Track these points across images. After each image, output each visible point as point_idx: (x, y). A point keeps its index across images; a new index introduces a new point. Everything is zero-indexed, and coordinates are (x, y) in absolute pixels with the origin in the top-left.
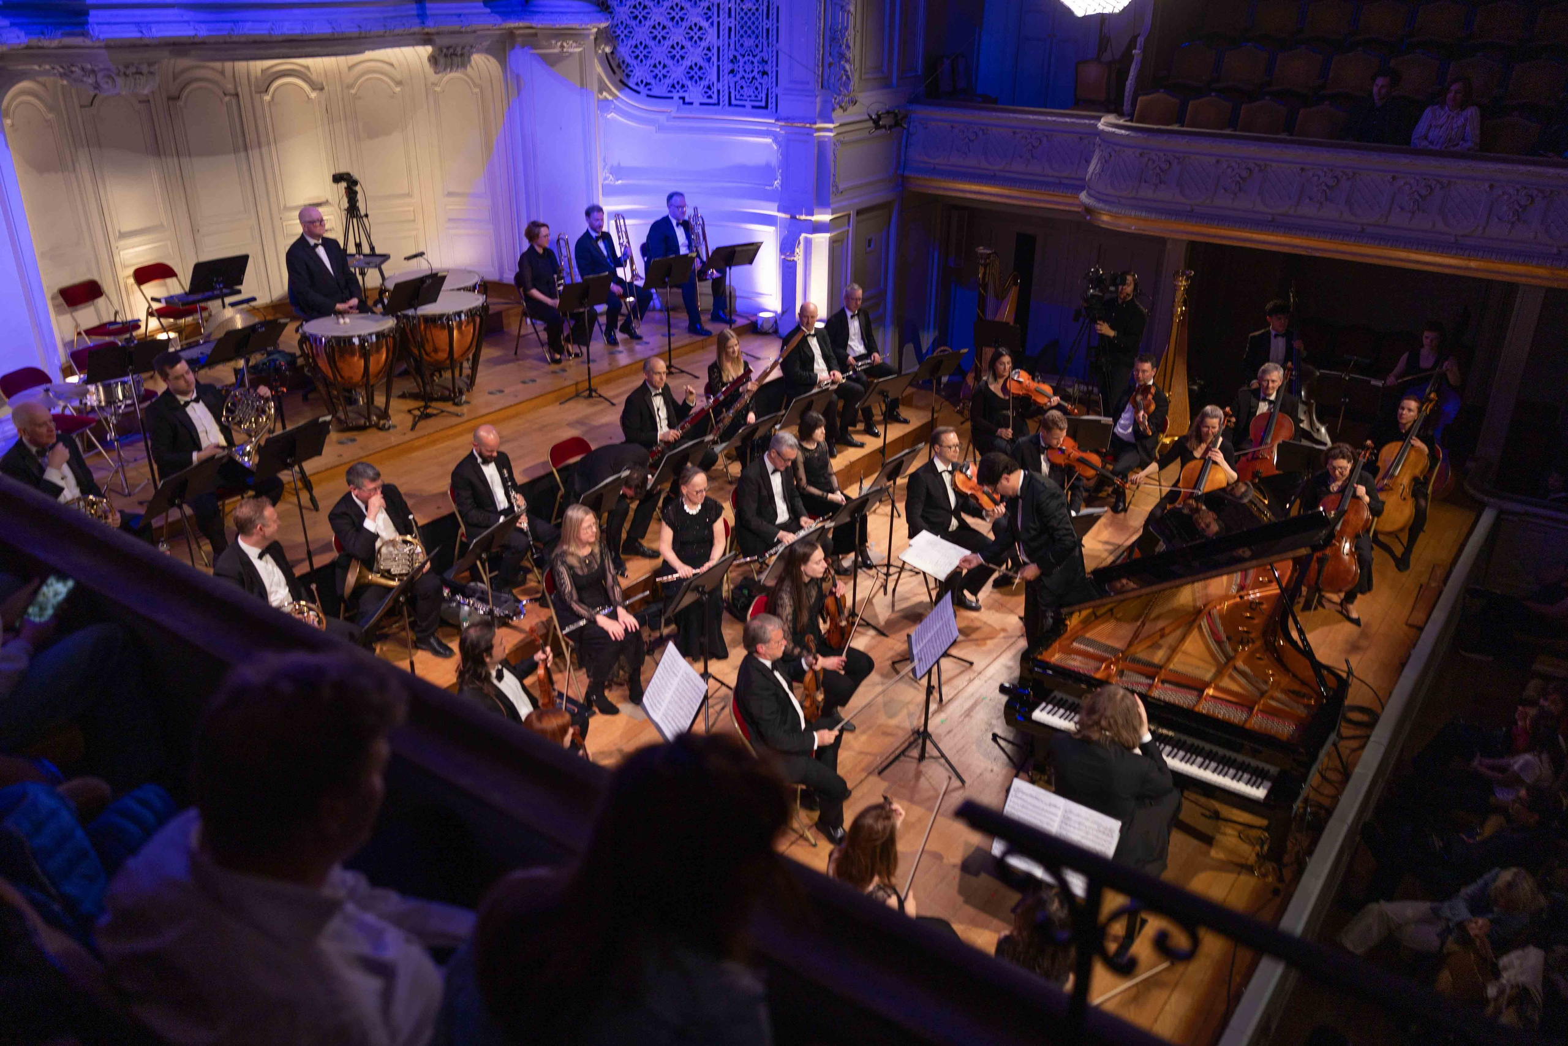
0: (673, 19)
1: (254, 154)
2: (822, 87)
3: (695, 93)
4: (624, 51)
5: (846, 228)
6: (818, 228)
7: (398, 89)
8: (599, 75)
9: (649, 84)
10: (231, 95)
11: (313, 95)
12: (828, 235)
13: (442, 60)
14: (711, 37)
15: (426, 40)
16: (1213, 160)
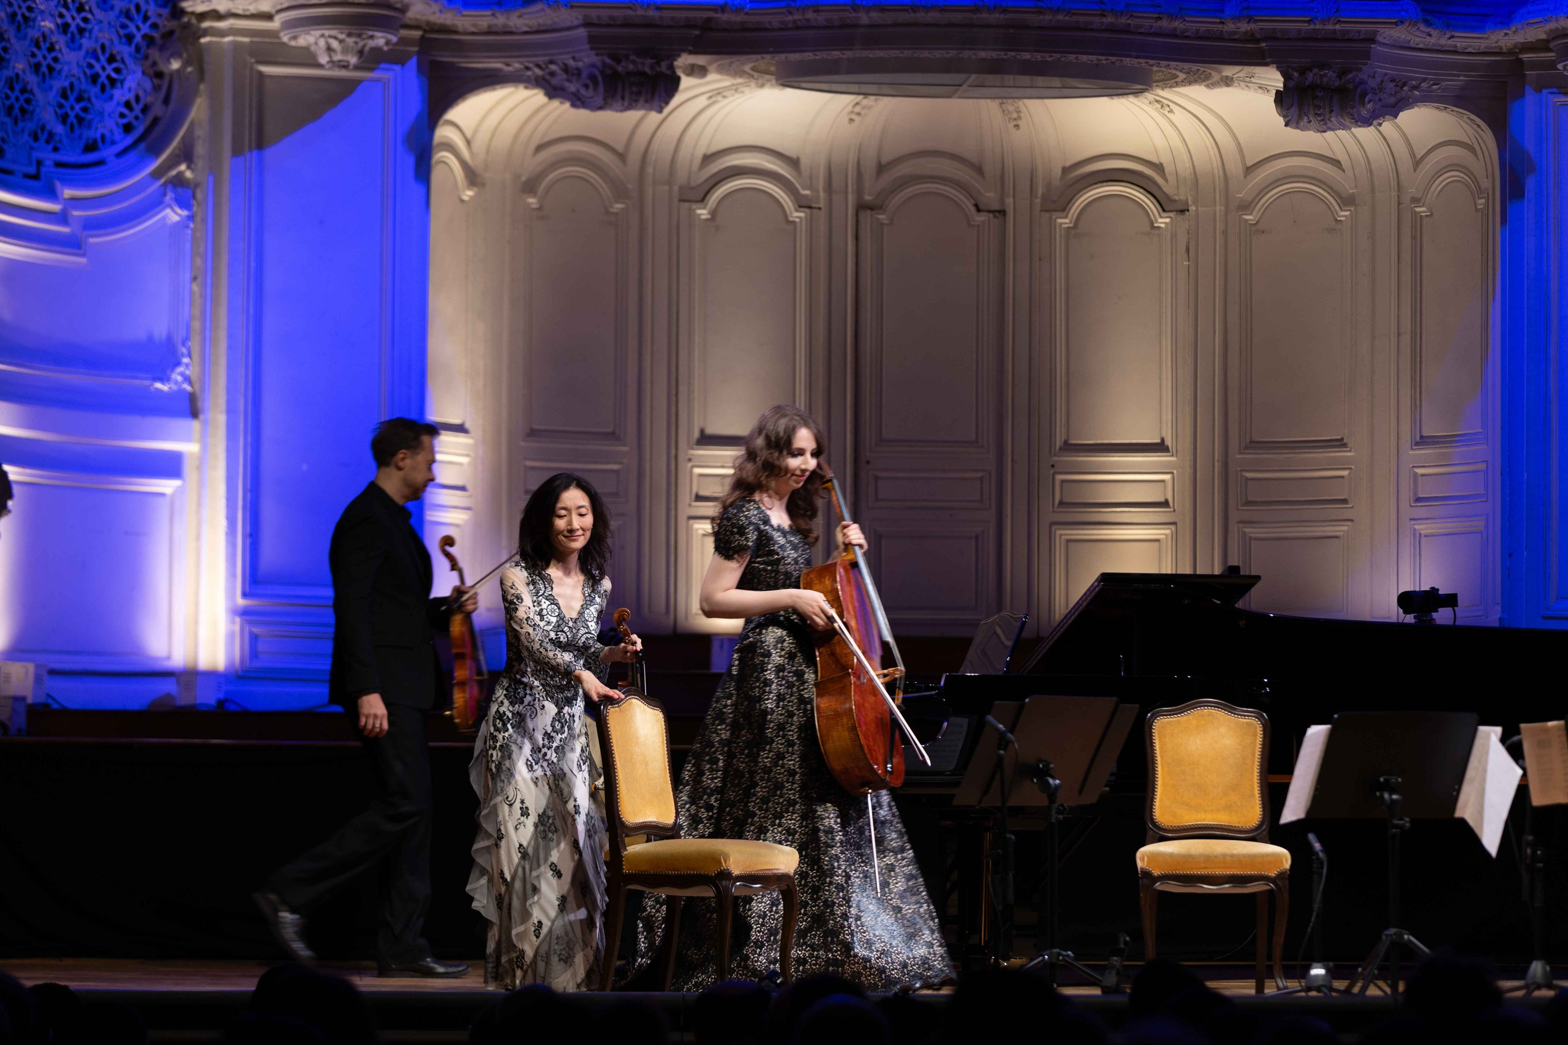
7: (1344, 214)
10: (989, 211)
11: (1163, 222)
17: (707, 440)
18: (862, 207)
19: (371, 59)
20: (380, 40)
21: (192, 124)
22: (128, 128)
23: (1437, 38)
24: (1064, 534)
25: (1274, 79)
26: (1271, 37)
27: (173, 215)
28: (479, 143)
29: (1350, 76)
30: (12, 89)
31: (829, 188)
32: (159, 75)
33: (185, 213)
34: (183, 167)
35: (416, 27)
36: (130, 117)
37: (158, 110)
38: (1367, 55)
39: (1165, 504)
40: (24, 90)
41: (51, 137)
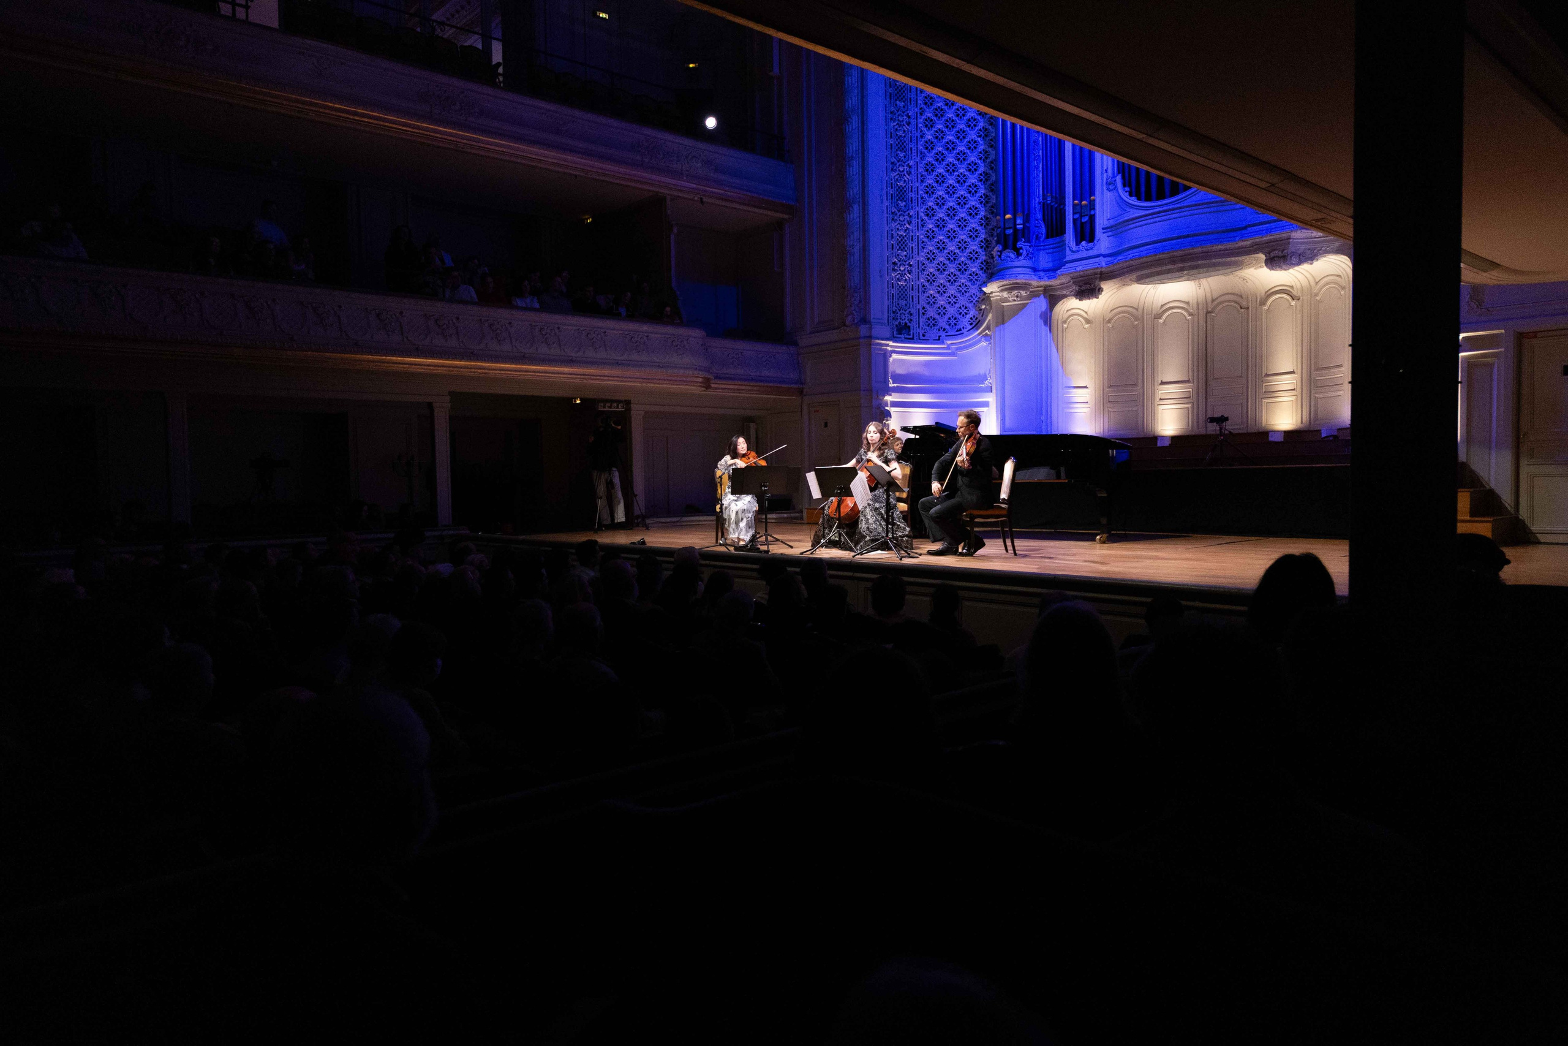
10: (1244, 309)
11: (1293, 303)
13: (1269, 262)
15: (1255, 251)
17: (1163, 383)
18: (1208, 312)
20: (1023, 293)
21: (989, 320)
22: (971, 324)
24: (1265, 401)
26: (1257, 244)
27: (984, 344)
29: (1286, 251)
30: (929, 319)
31: (1198, 308)
32: (981, 310)
33: (988, 343)
34: (987, 331)
35: (1040, 287)
36: (972, 321)
37: (980, 318)
38: (1289, 243)
39: (1294, 389)
40: (934, 319)
41: (944, 330)
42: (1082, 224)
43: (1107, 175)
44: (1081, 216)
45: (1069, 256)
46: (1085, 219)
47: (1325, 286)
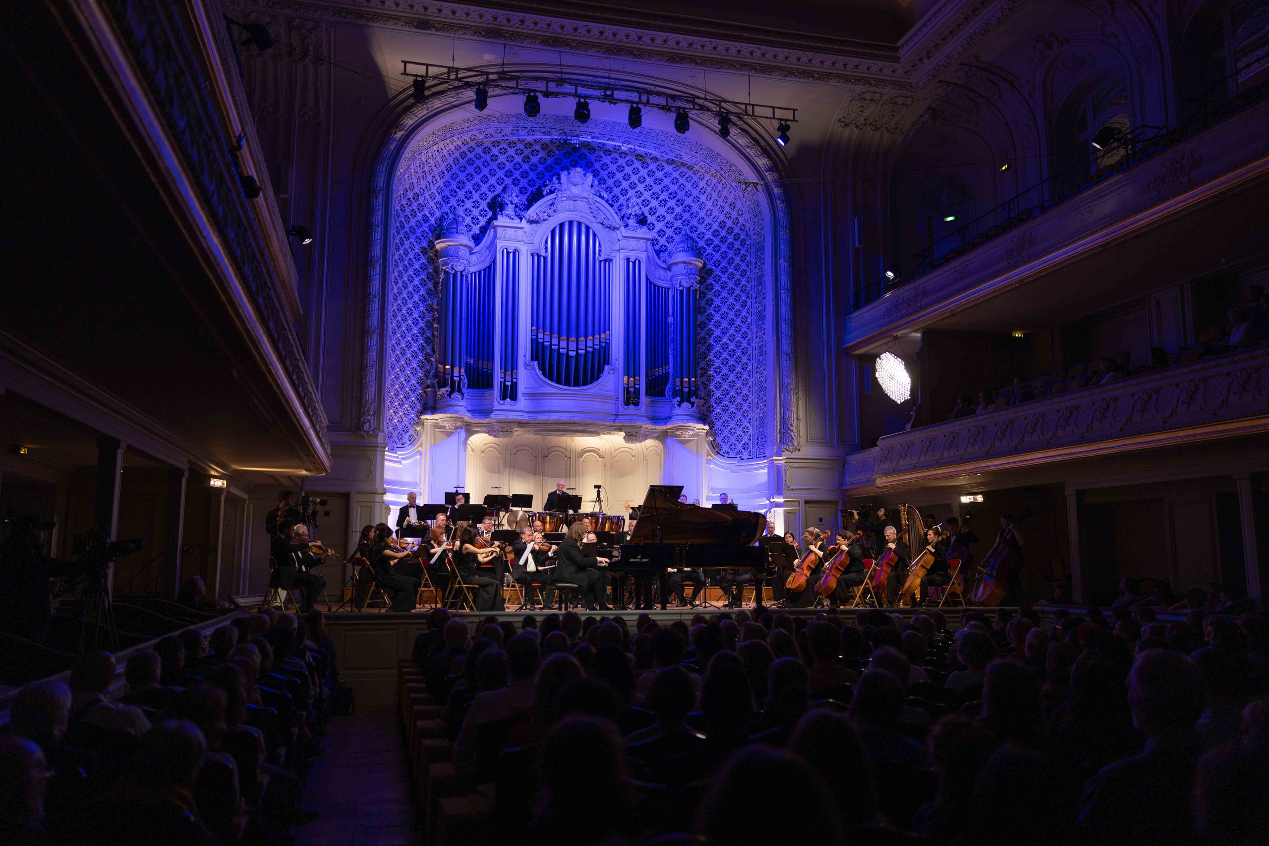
0: (737, 425)
1: (572, 479)
2: (780, 442)
3: (745, 455)
4: (719, 439)
5: (798, 508)
6: (778, 505)
7: (633, 459)
8: (708, 450)
9: (728, 452)
11: (600, 459)
12: (782, 509)
13: (627, 437)
14: (751, 431)
15: (620, 429)
16: (899, 445)
18: (544, 456)
19: (456, 428)
20: (459, 424)
21: (422, 440)
22: (410, 440)
23: (653, 427)
25: (623, 434)
26: (623, 426)
27: (418, 457)
28: (474, 443)
29: (637, 434)
32: (417, 431)
33: (420, 457)
34: (420, 448)
35: (465, 422)
36: (410, 438)
37: (415, 437)
38: (640, 430)
41: (396, 442)
42: (506, 387)
43: (526, 359)
44: (505, 381)
45: (496, 406)
46: (509, 383)
47: (620, 453)
